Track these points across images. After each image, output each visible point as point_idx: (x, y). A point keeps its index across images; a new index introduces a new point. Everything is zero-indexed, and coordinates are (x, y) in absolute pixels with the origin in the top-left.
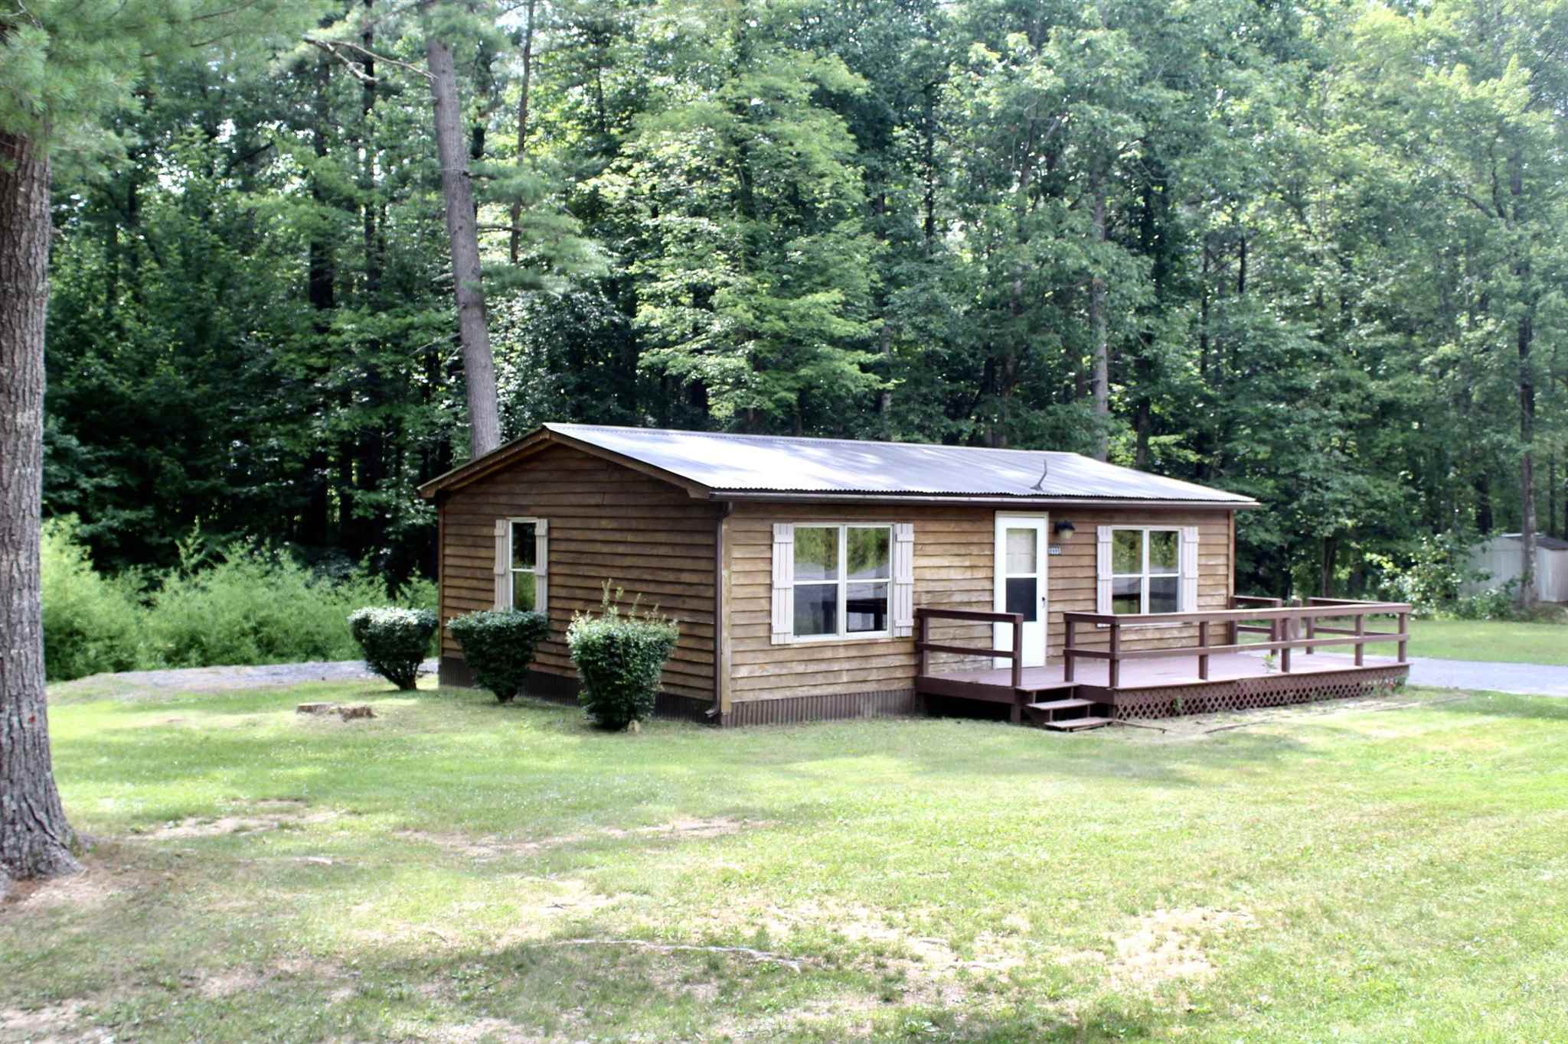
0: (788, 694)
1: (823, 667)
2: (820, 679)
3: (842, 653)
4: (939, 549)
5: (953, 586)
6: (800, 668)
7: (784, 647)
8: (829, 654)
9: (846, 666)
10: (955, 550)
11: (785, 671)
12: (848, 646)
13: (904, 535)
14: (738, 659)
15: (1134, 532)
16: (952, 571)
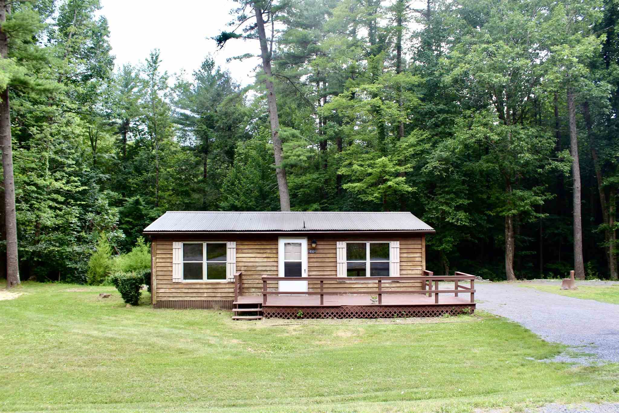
0: (181, 299)
1: (196, 291)
2: (195, 295)
3: (204, 286)
4: (250, 251)
5: (257, 264)
6: (186, 291)
7: (178, 283)
8: (198, 286)
9: (206, 291)
10: (258, 251)
11: (179, 291)
12: (206, 284)
13: (231, 246)
14: (159, 286)
15: (363, 244)
16: (257, 259)
